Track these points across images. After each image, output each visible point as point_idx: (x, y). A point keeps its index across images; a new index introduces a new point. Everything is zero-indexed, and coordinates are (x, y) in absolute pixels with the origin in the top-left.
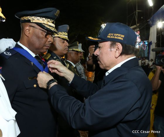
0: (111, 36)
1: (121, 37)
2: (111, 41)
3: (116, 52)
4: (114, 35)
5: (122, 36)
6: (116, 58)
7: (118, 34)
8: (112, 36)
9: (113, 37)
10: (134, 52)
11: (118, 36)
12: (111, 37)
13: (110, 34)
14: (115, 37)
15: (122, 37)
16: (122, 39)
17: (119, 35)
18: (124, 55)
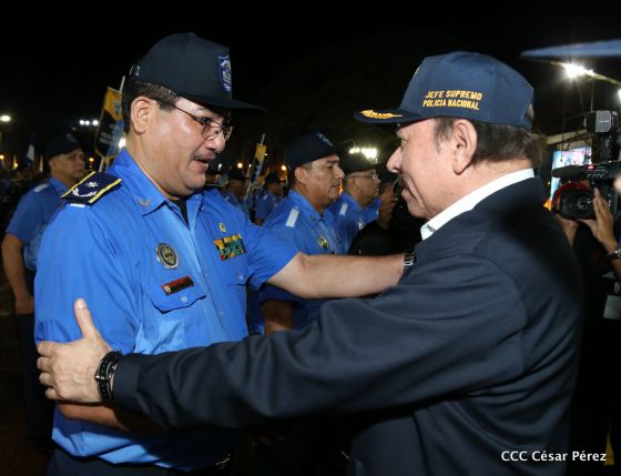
0: (434, 99)
1: (472, 100)
2: (435, 118)
3: (455, 153)
4: (444, 94)
5: (473, 97)
6: (459, 174)
7: (458, 92)
8: (437, 98)
9: (444, 104)
10: (523, 150)
11: (458, 98)
12: (437, 104)
13: (430, 95)
14: (450, 102)
15: (476, 101)
16: (475, 106)
17: (463, 93)
18: (485, 162)
